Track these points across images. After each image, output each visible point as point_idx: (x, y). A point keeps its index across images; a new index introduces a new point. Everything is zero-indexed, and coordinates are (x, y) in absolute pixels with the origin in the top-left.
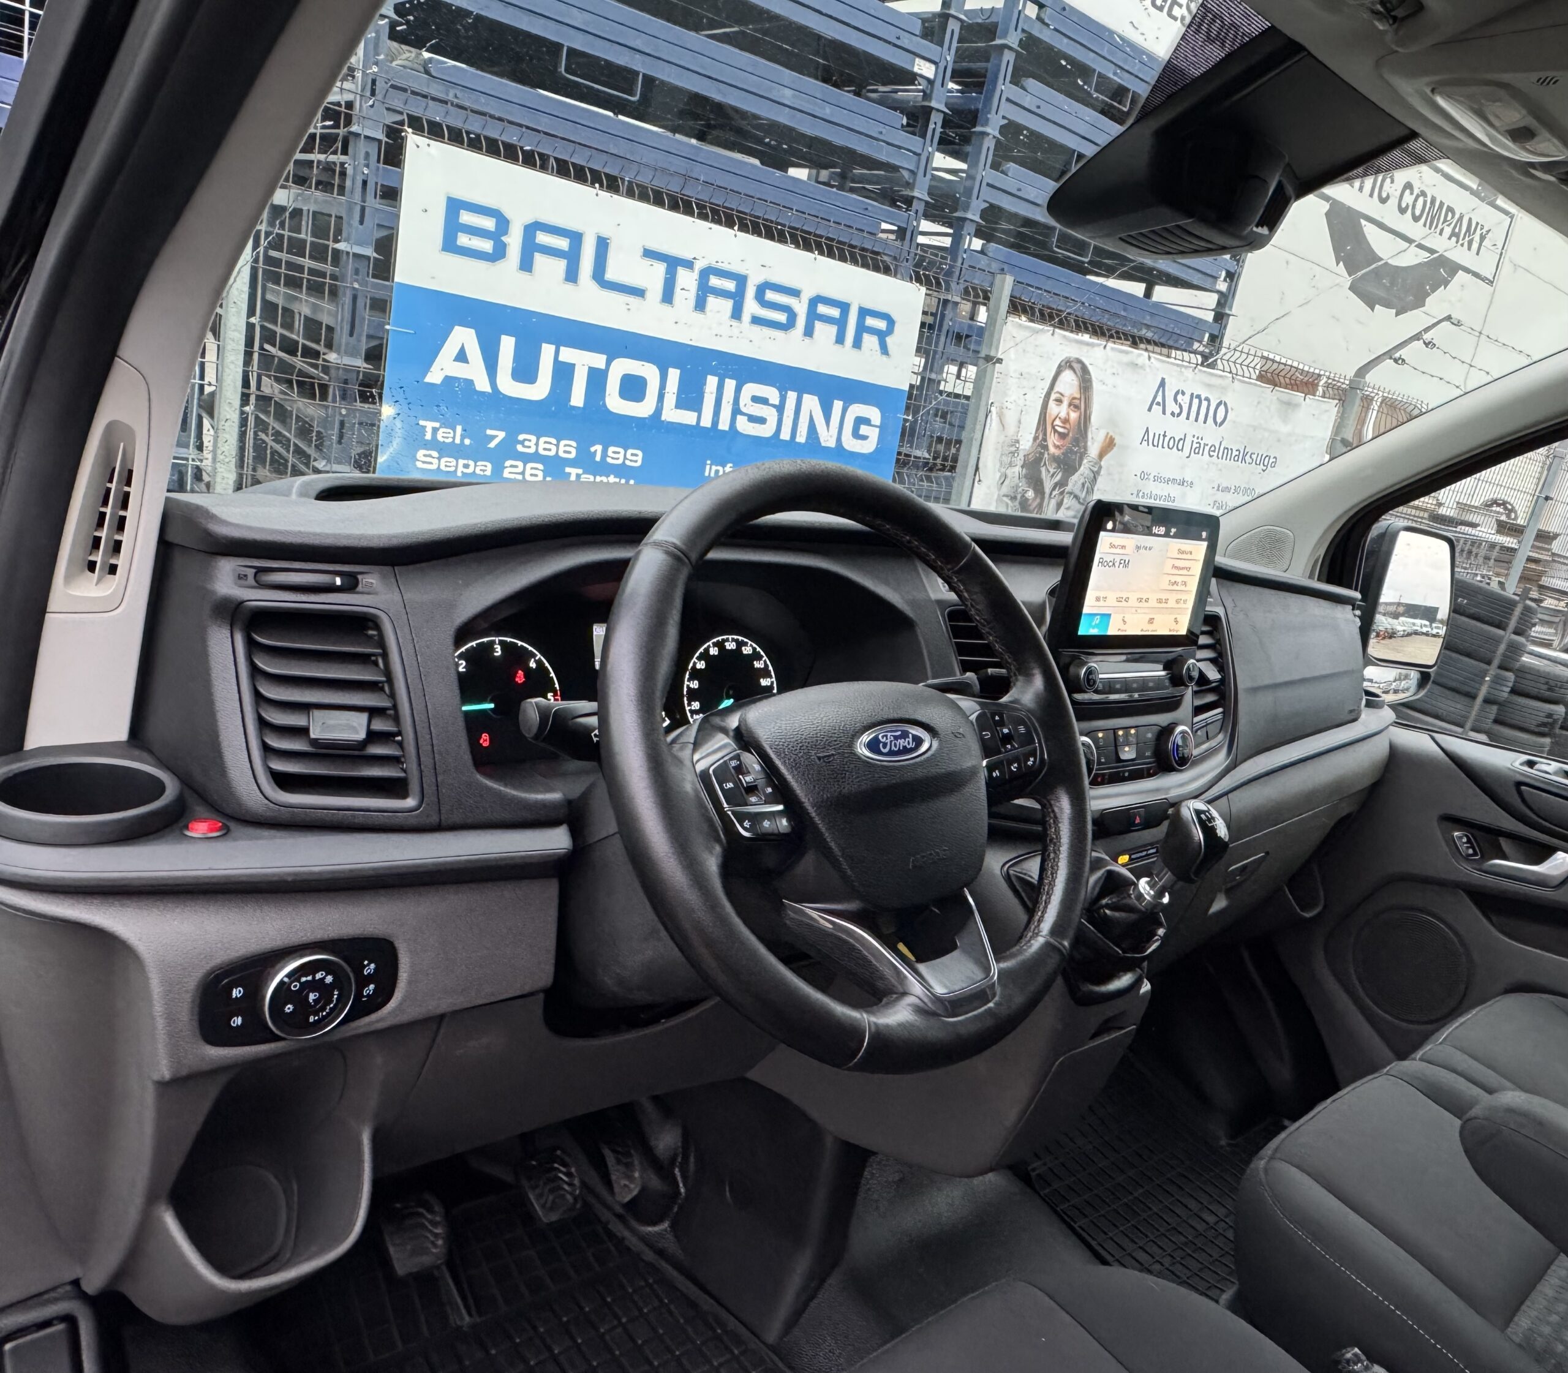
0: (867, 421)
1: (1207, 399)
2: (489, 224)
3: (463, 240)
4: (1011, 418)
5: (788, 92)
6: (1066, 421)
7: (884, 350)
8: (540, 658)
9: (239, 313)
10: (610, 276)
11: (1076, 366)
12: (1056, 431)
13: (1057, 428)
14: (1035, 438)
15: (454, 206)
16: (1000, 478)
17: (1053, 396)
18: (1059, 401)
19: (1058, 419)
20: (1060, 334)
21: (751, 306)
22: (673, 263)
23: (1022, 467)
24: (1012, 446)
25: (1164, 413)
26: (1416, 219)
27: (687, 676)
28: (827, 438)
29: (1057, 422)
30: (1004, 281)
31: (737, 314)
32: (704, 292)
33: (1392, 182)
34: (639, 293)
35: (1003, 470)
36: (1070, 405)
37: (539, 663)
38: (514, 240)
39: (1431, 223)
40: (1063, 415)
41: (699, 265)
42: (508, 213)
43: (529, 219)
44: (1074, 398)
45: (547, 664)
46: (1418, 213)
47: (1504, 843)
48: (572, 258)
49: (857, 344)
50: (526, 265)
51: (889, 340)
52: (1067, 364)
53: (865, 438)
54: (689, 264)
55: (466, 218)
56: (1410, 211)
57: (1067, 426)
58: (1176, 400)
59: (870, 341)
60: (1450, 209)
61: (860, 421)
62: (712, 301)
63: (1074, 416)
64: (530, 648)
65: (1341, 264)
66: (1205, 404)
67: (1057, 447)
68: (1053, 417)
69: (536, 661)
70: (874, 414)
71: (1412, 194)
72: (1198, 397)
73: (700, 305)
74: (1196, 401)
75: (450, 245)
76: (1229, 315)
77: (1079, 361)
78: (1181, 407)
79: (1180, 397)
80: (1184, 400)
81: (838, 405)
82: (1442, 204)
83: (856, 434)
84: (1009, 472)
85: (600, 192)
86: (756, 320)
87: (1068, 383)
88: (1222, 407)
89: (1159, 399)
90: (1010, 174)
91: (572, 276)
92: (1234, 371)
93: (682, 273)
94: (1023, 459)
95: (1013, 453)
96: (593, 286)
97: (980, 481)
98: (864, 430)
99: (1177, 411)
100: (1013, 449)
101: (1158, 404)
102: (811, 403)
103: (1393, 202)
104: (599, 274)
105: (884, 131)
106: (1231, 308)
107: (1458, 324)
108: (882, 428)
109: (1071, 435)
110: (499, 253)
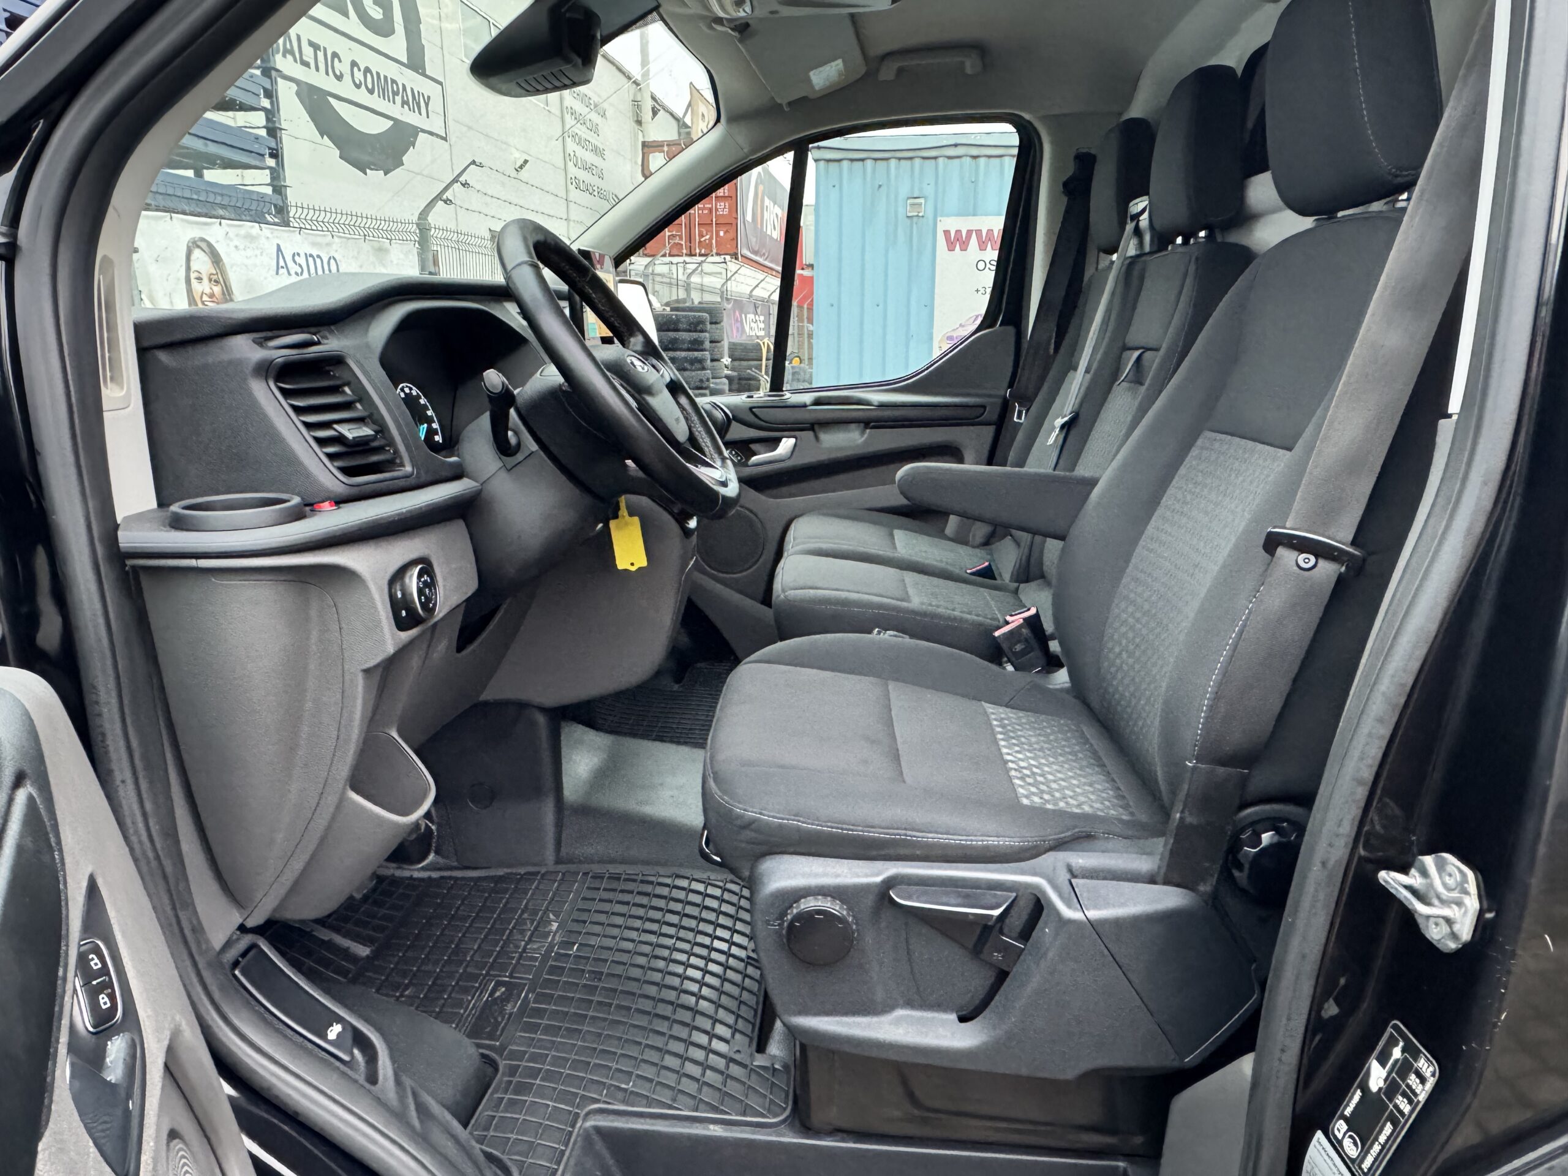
1: (319, 256)
11: (203, 245)
17: (193, 276)
18: (199, 279)
19: (204, 295)
25: (289, 274)
26: (371, 92)
29: (205, 298)
33: (340, 61)
36: (210, 280)
39: (383, 94)
40: (208, 291)
44: (211, 274)
46: (370, 86)
47: (753, 447)
52: (194, 244)
56: (363, 86)
57: (214, 299)
58: (295, 262)
60: (393, 81)
63: (217, 290)
65: (325, 137)
66: (318, 261)
68: (200, 294)
71: (359, 70)
72: (311, 256)
74: (310, 260)
76: (286, 186)
77: (203, 240)
78: (300, 266)
79: (297, 258)
80: (301, 260)
82: (386, 77)
87: (201, 262)
88: (332, 261)
89: (282, 263)
92: (331, 229)
99: (299, 271)
101: (282, 267)
103: (347, 78)
106: (285, 181)
107: (481, 166)
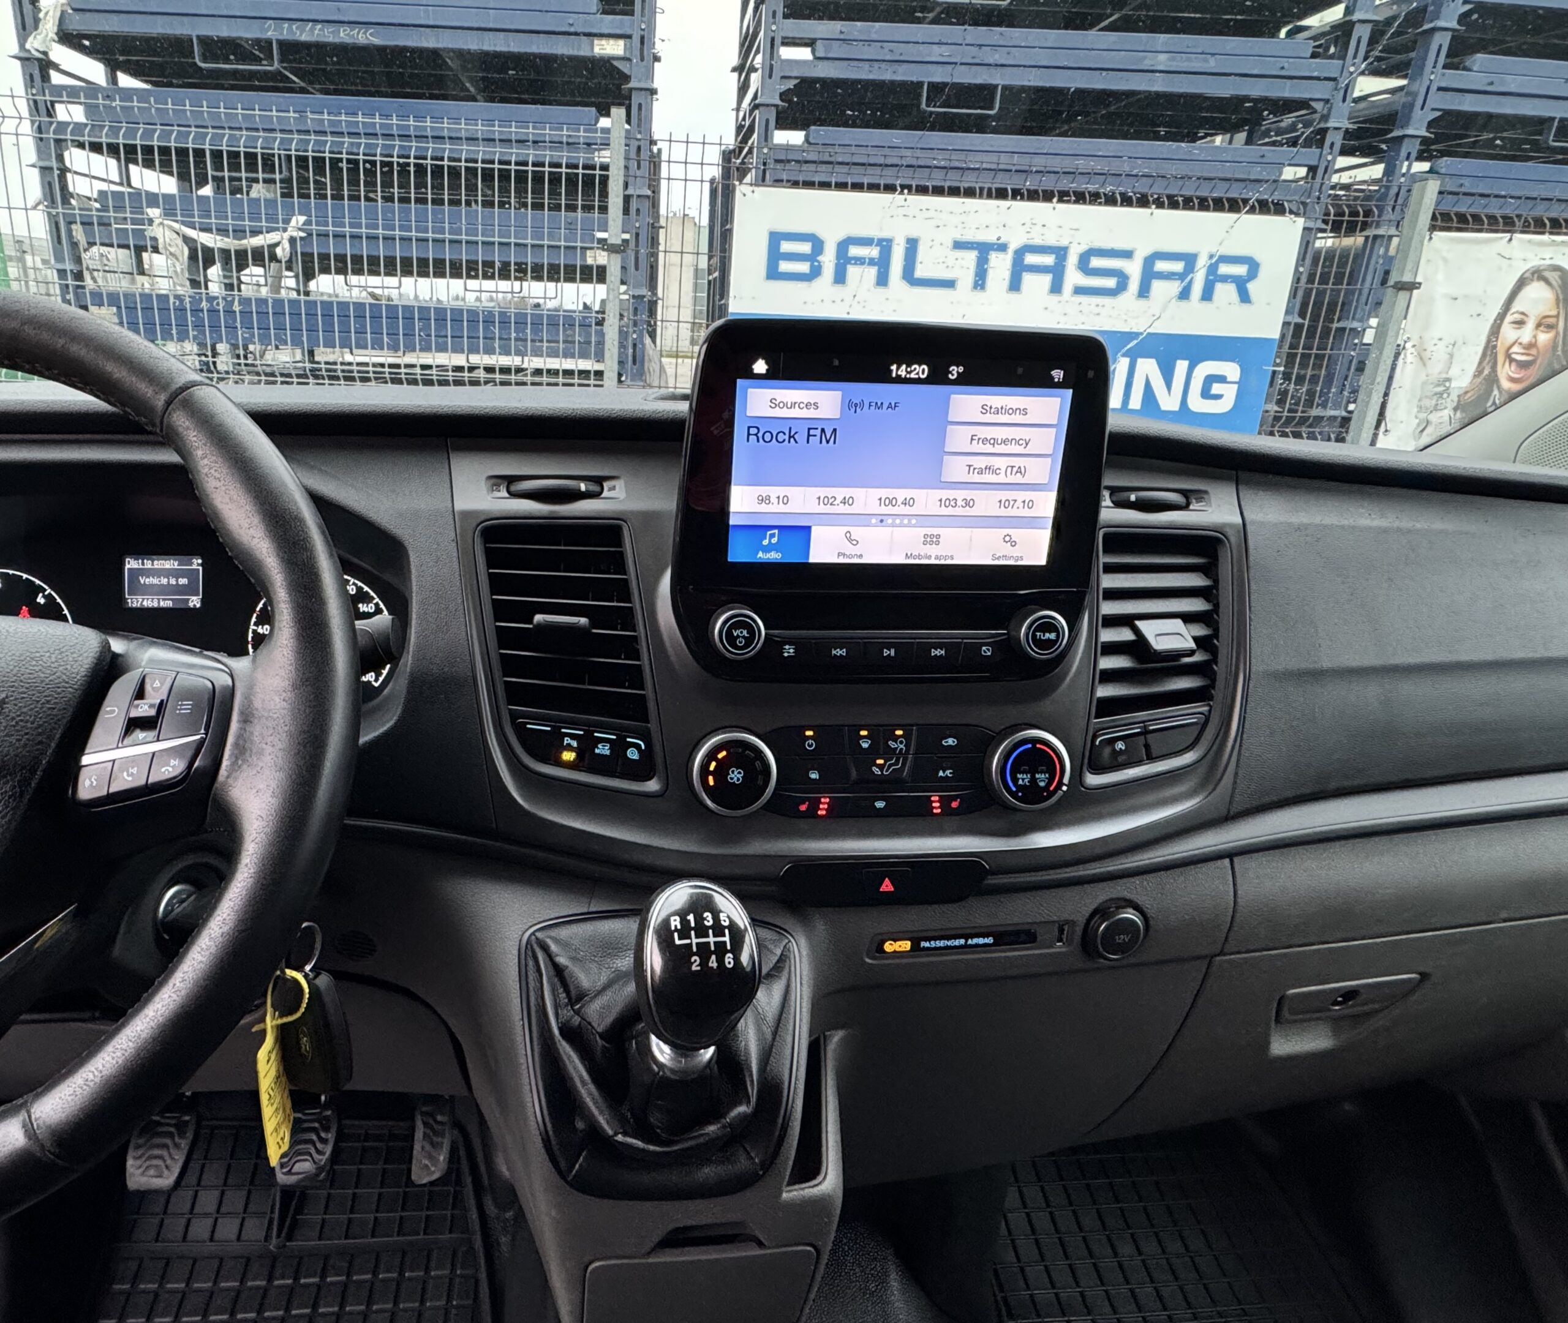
0: (1222, 379)
2: (805, 248)
3: (785, 266)
4: (1439, 353)
5: (1162, 57)
6: (1531, 346)
7: (1245, 297)
8: (50, 594)
9: (612, 356)
10: (920, 273)
11: (1552, 274)
12: (1512, 360)
13: (1514, 356)
14: (1479, 372)
15: (775, 238)
16: (1418, 425)
17: (1510, 318)
18: (1520, 323)
19: (1517, 345)
20: (1521, 240)
21: (1073, 277)
22: (984, 250)
23: (1455, 409)
24: (1438, 385)
27: (254, 619)
28: (1169, 402)
29: (1516, 348)
30: (1424, 189)
31: (1056, 288)
32: (1019, 270)
34: (950, 284)
35: (1423, 416)
36: (1539, 325)
37: (49, 598)
38: (828, 259)
40: (1526, 339)
41: (1013, 246)
42: (822, 234)
43: (841, 236)
44: (1546, 316)
45: (59, 600)
48: (883, 264)
49: (1207, 295)
50: (840, 278)
51: (1250, 286)
52: (1535, 275)
53: (1218, 397)
54: (1002, 248)
55: (786, 247)
59: (1225, 292)
61: (1211, 380)
62: (1028, 278)
63: (1544, 338)
64: (38, 582)
67: (1512, 380)
68: (1509, 344)
69: (44, 597)
70: (1231, 370)
73: (1015, 285)
75: (773, 274)
77: (1556, 268)
81: (1182, 366)
83: (1206, 394)
84: (1433, 418)
85: (910, 197)
86: (1079, 291)
87: (1537, 299)
90: (1475, 69)
91: (882, 280)
93: (994, 257)
94: (1456, 399)
95: (1441, 394)
96: (904, 286)
97: (1386, 431)
98: (1216, 388)
100: (1441, 389)
102: (1148, 367)
104: (908, 275)
105: (1286, 65)
108: (1242, 385)
109: (1538, 362)
110: (816, 272)
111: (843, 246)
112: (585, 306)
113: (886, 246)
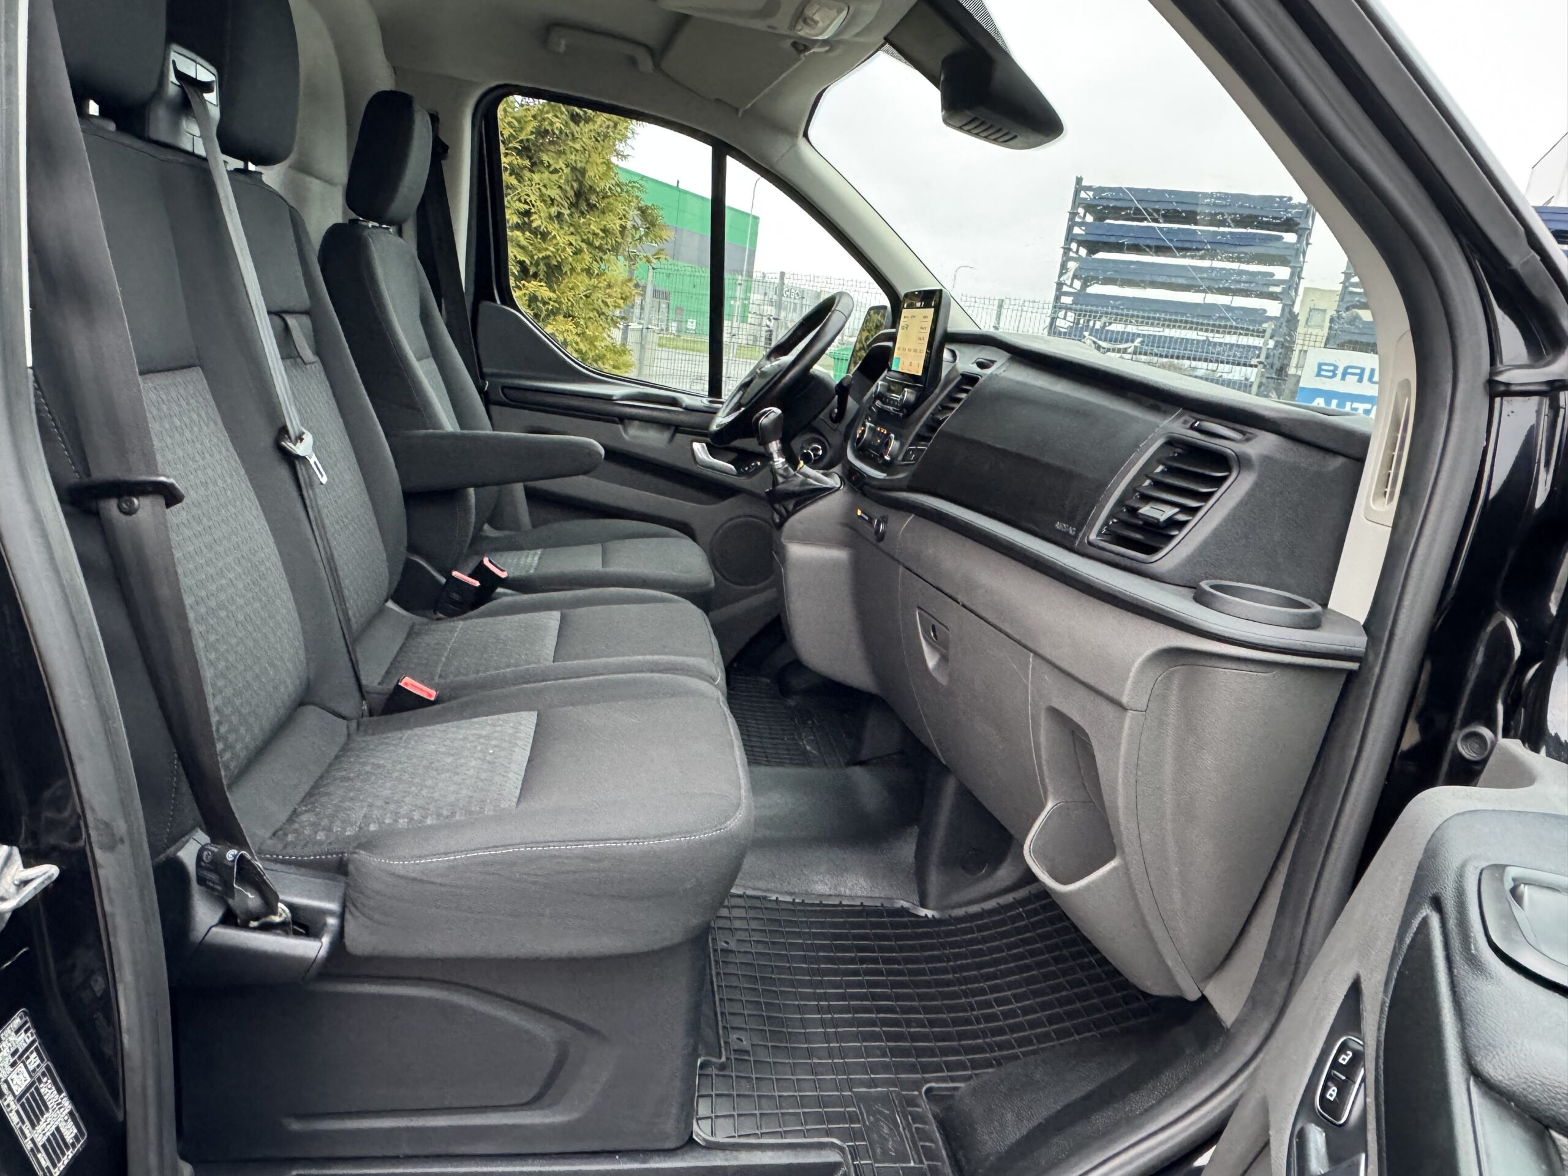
2: (1332, 368)
3: (1323, 373)
10: (1376, 379)
15: (1320, 365)
38: (1339, 372)
42: (1338, 365)
43: (1346, 365)
48: (1361, 375)
50: (1343, 378)
75: (1318, 375)
85: (1373, 355)
91: (1360, 380)
96: (1369, 383)
104: (1371, 380)
110: (1335, 376)
111: (1346, 368)
112: (1246, 379)
113: (1363, 370)
